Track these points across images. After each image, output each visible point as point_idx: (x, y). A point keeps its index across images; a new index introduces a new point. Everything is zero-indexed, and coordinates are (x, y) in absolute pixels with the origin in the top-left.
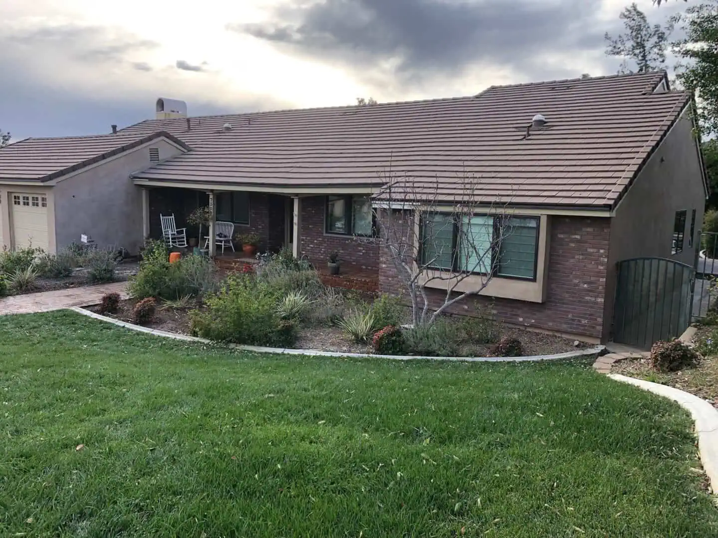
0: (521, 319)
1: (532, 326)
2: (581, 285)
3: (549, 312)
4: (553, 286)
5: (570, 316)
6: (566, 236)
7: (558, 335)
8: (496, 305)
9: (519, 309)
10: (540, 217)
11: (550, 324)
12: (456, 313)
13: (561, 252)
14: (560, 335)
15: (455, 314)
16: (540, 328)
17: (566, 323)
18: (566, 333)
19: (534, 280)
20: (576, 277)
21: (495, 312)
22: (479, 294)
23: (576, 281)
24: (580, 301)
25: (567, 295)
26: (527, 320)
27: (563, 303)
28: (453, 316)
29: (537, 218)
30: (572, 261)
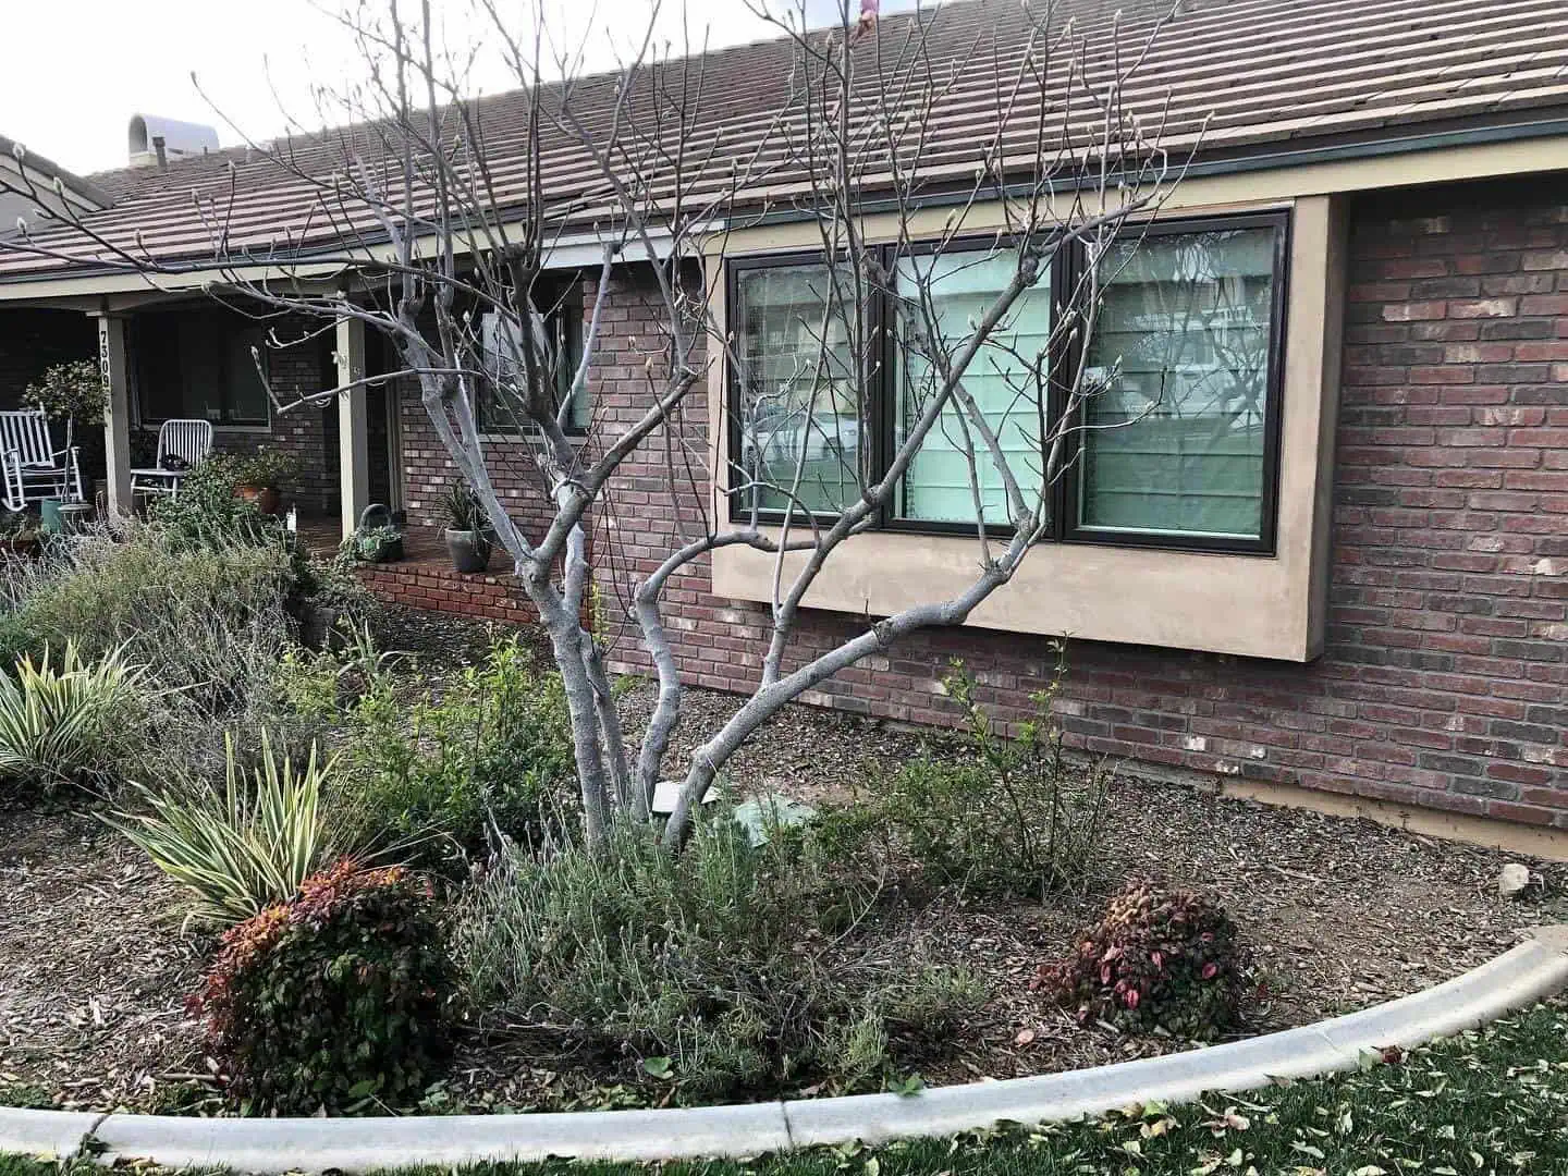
0: (1197, 744)
1: (1252, 774)
2: (1520, 564)
3: (1339, 708)
4: (1356, 575)
5: (1455, 725)
6: (1427, 309)
7: (1389, 819)
8: (1072, 676)
9: (1181, 690)
10: (1289, 212)
11: (1347, 766)
12: (901, 714)
13: (1399, 395)
14: (1398, 824)
15: (897, 721)
16: (1296, 785)
17: (1429, 763)
18: (1433, 809)
19: (1265, 546)
20: (1487, 522)
21: (1072, 709)
22: (967, 623)
23: (1491, 544)
24: (1511, 651)
25: (1435, 620)
26: (1226, 746)
27: (1418, 662)
28: (892, 727)
29: (1275, 223)
30: (1464, 437)
